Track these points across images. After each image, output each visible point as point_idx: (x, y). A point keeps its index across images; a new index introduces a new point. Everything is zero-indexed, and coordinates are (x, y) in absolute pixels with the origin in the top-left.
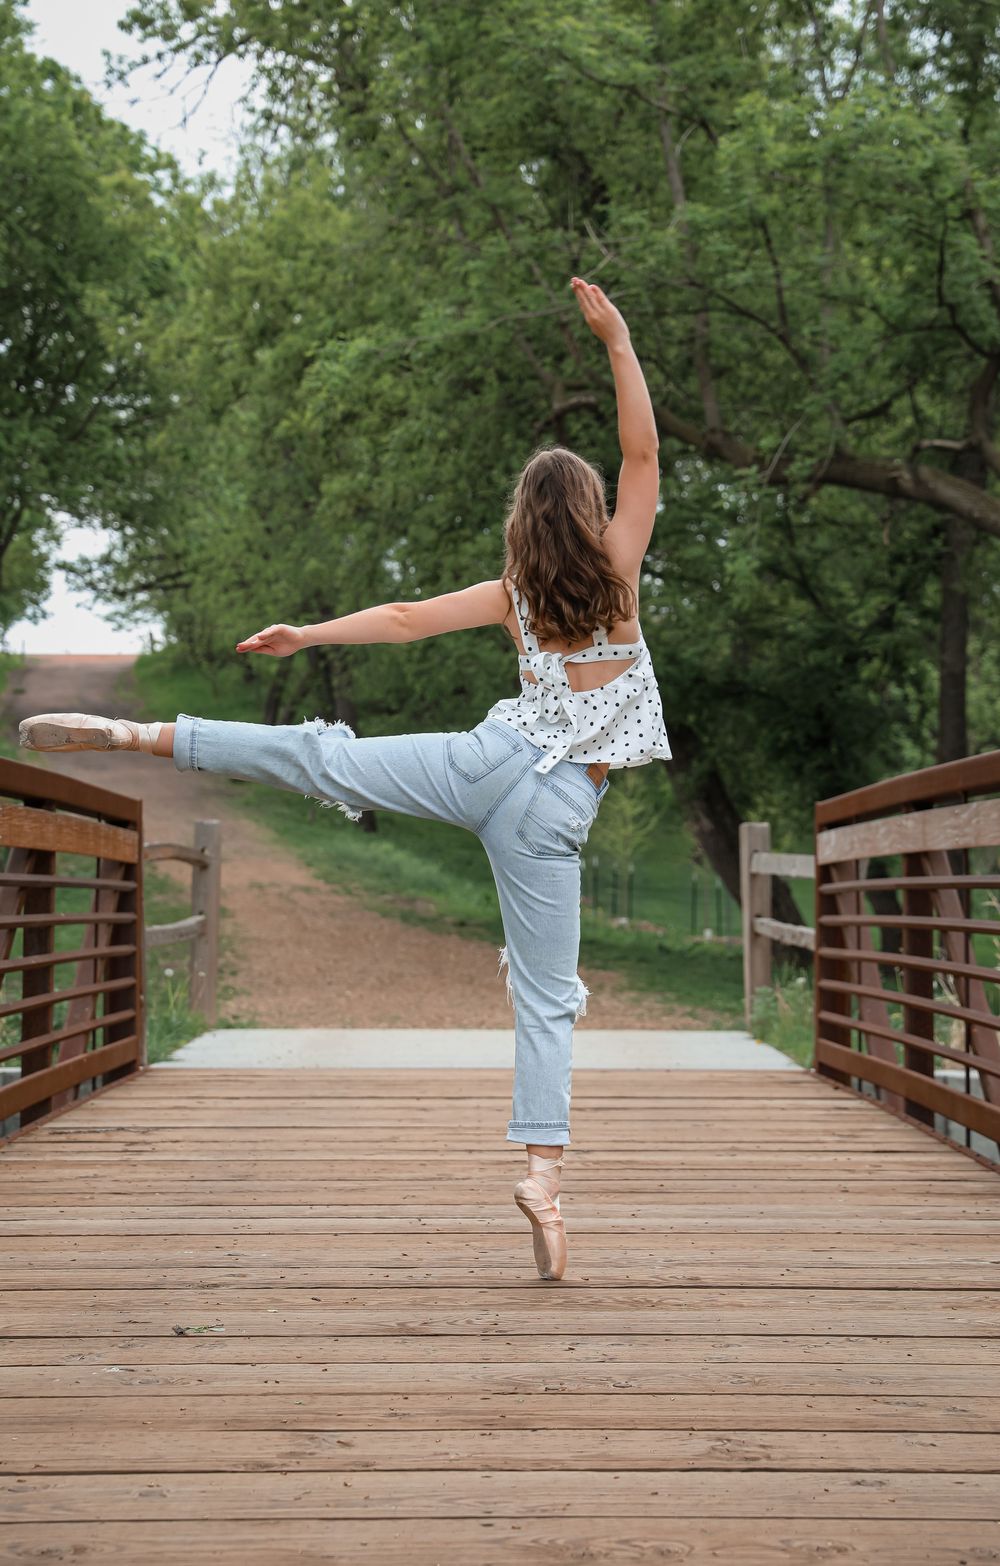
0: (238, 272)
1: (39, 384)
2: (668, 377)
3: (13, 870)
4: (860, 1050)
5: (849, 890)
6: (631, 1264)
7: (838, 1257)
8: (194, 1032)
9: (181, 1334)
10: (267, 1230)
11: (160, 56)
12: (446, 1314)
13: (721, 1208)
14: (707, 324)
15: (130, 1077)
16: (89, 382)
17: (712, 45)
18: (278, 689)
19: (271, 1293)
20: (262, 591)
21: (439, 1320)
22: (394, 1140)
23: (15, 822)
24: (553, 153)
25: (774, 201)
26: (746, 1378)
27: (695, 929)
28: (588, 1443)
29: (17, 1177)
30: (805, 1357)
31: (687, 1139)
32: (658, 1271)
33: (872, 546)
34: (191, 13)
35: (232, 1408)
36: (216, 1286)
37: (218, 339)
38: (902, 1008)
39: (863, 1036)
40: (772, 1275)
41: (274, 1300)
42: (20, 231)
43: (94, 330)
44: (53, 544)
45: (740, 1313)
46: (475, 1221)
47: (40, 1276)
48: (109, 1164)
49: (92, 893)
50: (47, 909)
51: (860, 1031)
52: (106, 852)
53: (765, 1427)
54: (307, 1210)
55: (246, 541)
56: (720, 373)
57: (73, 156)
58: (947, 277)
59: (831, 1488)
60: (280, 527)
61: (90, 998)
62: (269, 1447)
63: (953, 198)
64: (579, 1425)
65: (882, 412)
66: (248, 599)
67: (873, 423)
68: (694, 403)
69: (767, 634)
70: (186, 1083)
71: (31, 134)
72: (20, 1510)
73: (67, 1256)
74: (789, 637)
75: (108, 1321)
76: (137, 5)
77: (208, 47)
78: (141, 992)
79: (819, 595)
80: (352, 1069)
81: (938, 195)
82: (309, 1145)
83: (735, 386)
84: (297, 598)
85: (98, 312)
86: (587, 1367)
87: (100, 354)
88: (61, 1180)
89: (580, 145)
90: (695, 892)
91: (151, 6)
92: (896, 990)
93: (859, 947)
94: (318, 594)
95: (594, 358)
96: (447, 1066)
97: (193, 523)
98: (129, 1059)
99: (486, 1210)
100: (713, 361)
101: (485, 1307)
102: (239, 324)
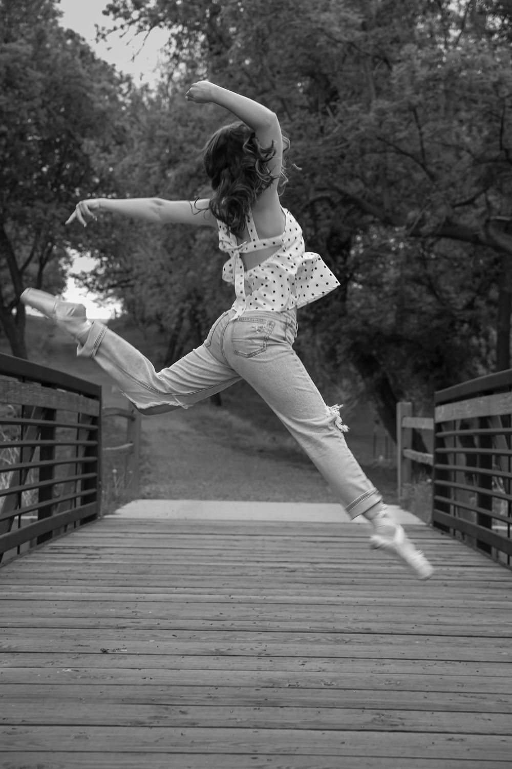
0: (159, 133)
1: (62, 187)
2: (366, 185)
3: (35, 417)
4: (455, 514)
5: (450, 435)
6: (336, 620)
7: (441, 619)
8: (127, 501)
9: (105, 652)
10: (153, 599)
11: (122, 27)
12: (240, 644)
13: (382, 593)
14: (385, 158)
15: (93, 522)
16: (86, 186)
17: (391, 21)
18: (175, 337)
19: (153, 632)
20: (168, 288)
21: (236, 647)
22: (220, 555)
23: (35, 394)
24: (312, 75)
25: (420, 97)
26: (393, 682)
27: (375, 455)
28: (310, 714)
29: (31, 570)
30: (424, 671)
31: (367, 557)
32: (349, 624)
33: (464, 268)
34: (137, 6)
35: (126, 692)
36: (124, 628)
37: (148, 165)
38: (476, 494)
39: (456, 509)
40: (407, 628)
41: (153, 636)
42: (54, 113)
43: (88, 161)
44: (69, 266)
45: (391, 647)
46: (258, 597)
47: (36, 621)
48: (78, 565)
49: (76, 430)
50: (52, 438)
51: (455, 506)
52: (83, 411)
53: (402, 708)
54: (174, 590)
55: (161, 264)
56: (392, 184)
57: (80, 76)
58: (504, 137)
59: (436, 742)
60: (177, 258)
61: (73, 483)
62: (145, 713)
63: (508, 97)
64: (305, 705)
65: (471, 202)
66: (161, 293)
67: (466, 207)
68: (378, 198)
69: (413, 311)
70: (120, 525)
71: (60, 65)
72: (12, 744)
73: (51, 611)
74: (423, 313)
75: (68, 645)
76: (111, 2)
77: (145, 22)
78: (100, 480)
79: (438, 293)
80: (203, 520)
81: (501, 95)
82: (178, 557)
83: (398, 190)
84: (185, 292)
85: (90, 152)
86: (311, 674)
87: (91, 173)
88: (53, 572)
89: (325, 71)
90: (375, 438)
91: (118, 3)
92: (473, 485)
93: (455, 464)
94: (195, 290)
95: (330, 174)
96: (250, 519)
97: (136, 255)
98: (93, 513)
99: (264, 591)
100: (388, 177)
101: (260, 642)
102: (158, 158)
